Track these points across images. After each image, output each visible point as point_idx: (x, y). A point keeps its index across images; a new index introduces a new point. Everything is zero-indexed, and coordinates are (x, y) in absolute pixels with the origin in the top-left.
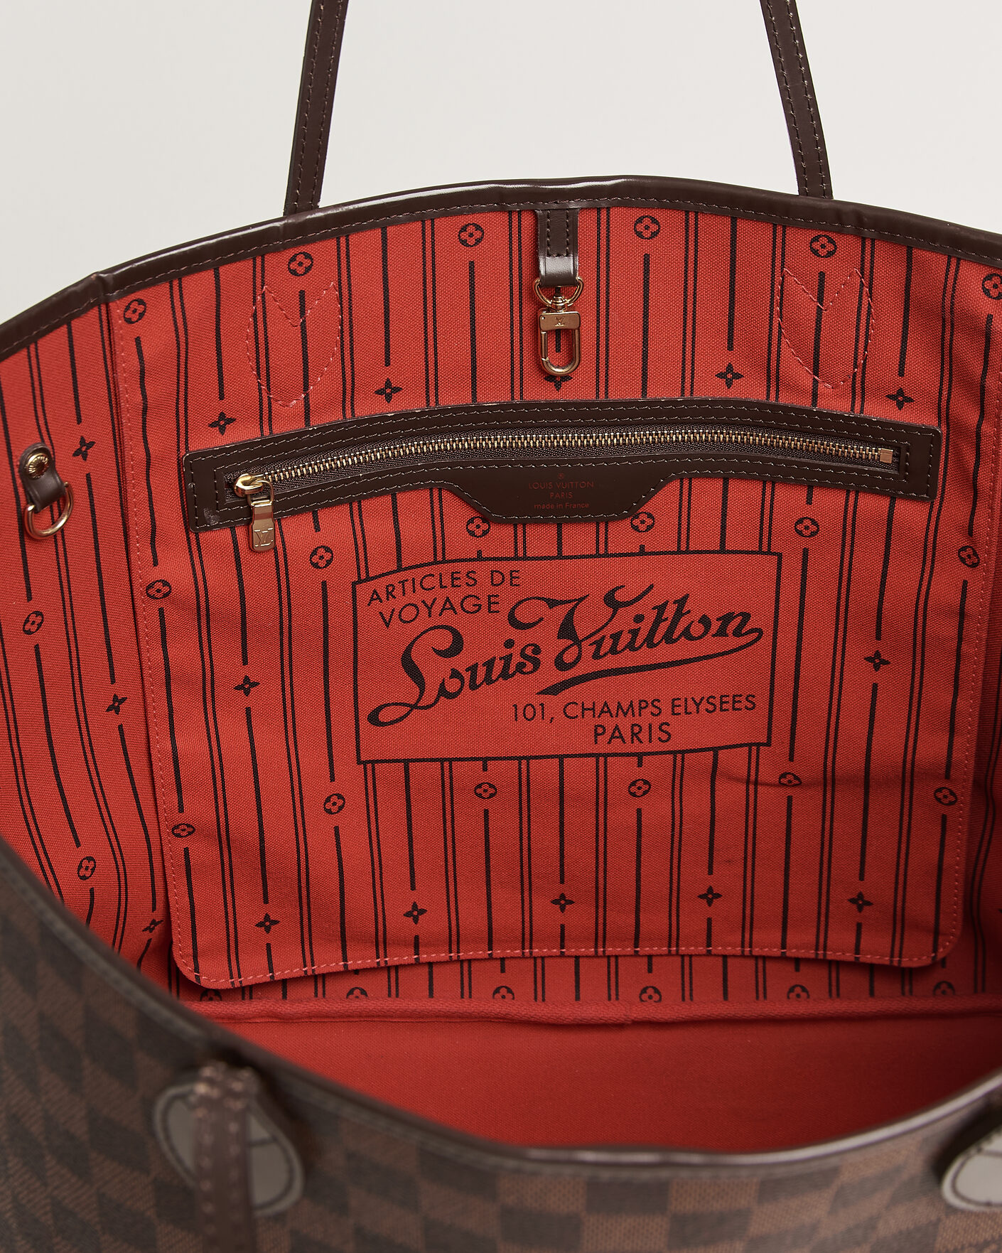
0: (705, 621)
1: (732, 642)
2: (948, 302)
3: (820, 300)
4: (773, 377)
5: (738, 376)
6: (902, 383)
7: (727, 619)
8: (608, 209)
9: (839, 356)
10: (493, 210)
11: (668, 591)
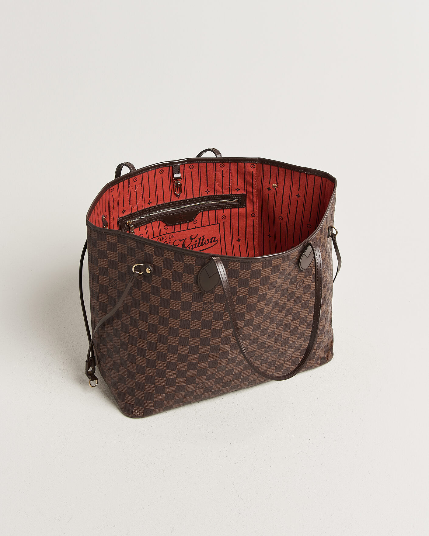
0: (208, 240)
1: (213, 244)
2: (245, 171)
3: (222, 175)
4: (215, 190)
5: (209, 191)
6: (238, 187)
7: (212, 239)
8: (185, 164)
9: (226, 185)
10: (165, 167)
11: (200, 235)
